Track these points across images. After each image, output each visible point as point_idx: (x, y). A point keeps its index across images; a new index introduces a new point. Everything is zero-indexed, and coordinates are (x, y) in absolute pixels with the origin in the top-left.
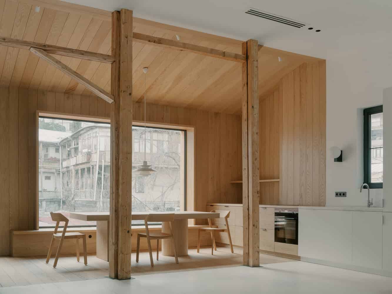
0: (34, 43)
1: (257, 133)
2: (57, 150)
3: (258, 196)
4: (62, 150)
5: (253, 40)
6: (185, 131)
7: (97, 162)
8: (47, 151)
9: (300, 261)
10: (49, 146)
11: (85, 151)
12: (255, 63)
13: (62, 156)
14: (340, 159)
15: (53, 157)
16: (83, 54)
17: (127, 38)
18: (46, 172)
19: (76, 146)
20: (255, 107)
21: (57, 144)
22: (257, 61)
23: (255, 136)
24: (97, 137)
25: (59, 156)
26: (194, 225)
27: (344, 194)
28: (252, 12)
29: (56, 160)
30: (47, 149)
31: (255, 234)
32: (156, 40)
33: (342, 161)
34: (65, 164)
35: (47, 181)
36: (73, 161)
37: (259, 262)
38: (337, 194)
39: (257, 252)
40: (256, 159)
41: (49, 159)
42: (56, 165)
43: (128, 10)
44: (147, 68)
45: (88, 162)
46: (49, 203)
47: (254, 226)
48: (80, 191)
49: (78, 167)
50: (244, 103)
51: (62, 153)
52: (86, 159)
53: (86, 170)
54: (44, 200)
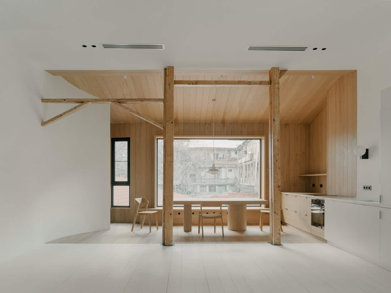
0: (113, 99)
1: (278, 140)
2: (236, 153)
3: (279, 190)
4: (239, 152)
5: (274, 68)
6: (260, 139)
7: (256, 159)
8: (230, 154)
9: (327, 243)
10: (231, 151)
11: (250, 152)
12: (277, 86)
13: (239, 157)
14: (366, 156)
15: (234, 157)
16: (142, 101)
17: (170, 85)
18: (229, 167)
19: (246, 150)
20: (276, 119)
21: (236, 149)
22: (278, 83)
23: (276, 143)
24: (257, 143)
25: (237, 156)
26: (265, 208)
27: (370, 188)
28: (251, 48)
29: (235, 159)
30: (230, 152)
31: (276, 219)
32: (194, 83)
33: (368, 159)
34: (239, 162)
35: (230, 172)
36: (243, 160)
37: (280, 242)
38: (364, 188)
39: (278, 234)
40: (277, 161)
41: (232, 159)
42: (235, 163)
43: (170, 66)
44: (215, 100)
45: (251, 160)
46: (231, 186)
47: (275, 213)
48: (248, 179)
49: (247, 163)
50: (270, 118)
51: (239, 154)
52: (250, 158)
53: (251, 165)
54: (228, 184)
